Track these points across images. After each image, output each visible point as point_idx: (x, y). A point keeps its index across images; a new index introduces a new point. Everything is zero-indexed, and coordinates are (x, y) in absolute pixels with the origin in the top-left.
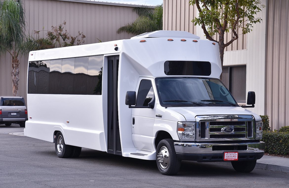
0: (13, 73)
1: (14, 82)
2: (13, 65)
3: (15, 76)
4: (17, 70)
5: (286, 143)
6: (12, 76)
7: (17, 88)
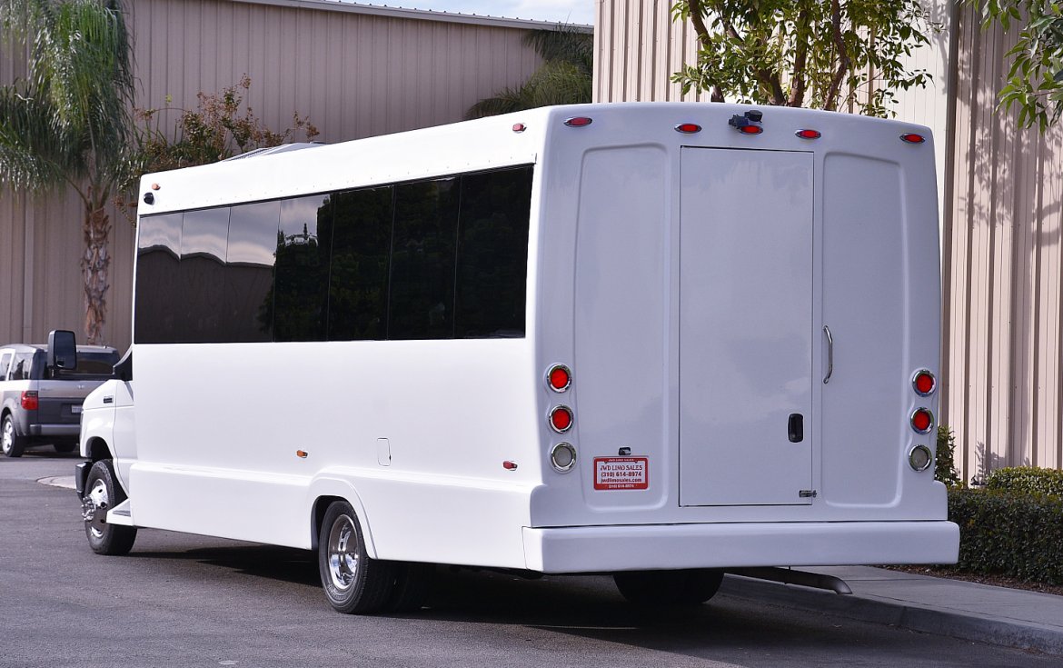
0: (88, 262)
1: (90, 297)
2: (88, 233)
3: (95, 271)
4: (101, 252)
5: (988, 530)
6: (83, 271)
7: (100, 316)
